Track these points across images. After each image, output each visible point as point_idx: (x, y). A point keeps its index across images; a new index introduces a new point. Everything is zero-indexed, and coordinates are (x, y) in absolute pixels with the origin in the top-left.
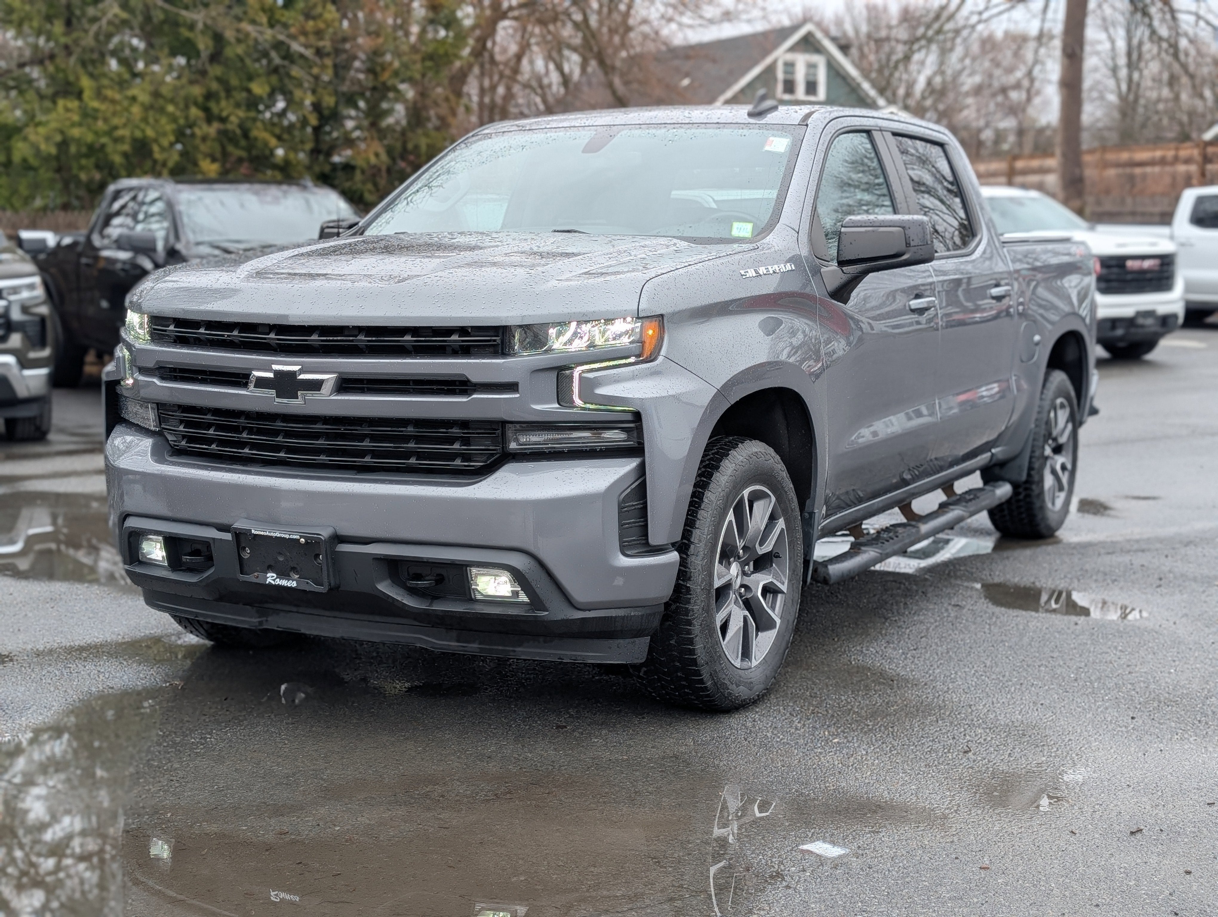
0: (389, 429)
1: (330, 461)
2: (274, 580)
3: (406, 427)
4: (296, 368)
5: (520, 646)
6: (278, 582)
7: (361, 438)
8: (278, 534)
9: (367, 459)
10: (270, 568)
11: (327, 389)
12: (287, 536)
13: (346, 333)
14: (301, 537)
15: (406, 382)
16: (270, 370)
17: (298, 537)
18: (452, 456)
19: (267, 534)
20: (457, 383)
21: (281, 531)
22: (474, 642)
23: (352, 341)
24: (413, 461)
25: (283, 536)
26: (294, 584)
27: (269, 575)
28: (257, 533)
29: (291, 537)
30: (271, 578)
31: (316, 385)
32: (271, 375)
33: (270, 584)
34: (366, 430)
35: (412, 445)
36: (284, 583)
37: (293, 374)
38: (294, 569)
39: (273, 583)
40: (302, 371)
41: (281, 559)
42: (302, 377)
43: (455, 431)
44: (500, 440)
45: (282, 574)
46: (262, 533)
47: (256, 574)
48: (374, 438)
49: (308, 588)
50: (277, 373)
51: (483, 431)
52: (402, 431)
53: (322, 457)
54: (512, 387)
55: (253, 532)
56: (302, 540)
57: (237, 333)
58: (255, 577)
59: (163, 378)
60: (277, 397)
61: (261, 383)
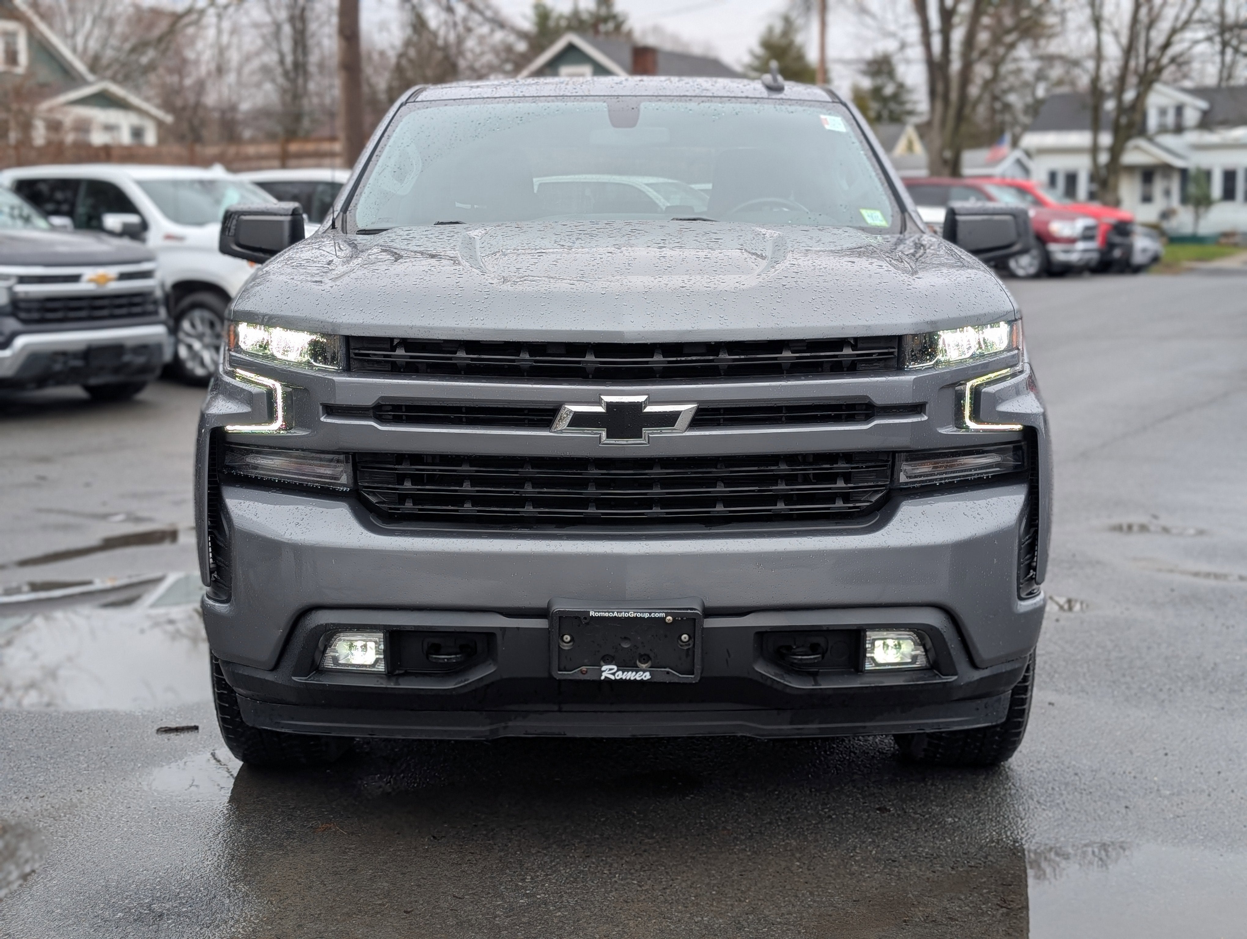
0: (756, 468)
1: (667, 513)
2: (614, 674)
3: (777, 465)
4: (641, 399)
5: (871, 720)
6: (620, 675)
7: (712, 482)
8: (632, 614)
9: (720, 508)
10: (609, 659)
11: (683, 422)
12: (646, 615)
13: (686, 351)
14: (667, 614)
15: (777, 409)
16: (599, 402)
17: (663, 615)
18: (831, 498)
19: (615, 614)
20: (844, 408)
21: (636, 610)
22: (812, 722)
23: (712, 361)
24: (781, 506)
25: (639, 615)
26: (647, 676)
27: (604, 668)
28: (598, 615)
29: (652, 615)
30: (609, 671)
31: (670, 419)
32: (600, 409)
33: (607, 680)
34: (723, 472)
35: (782, 487)
36: (630, 675)
37: (638, 406)
38: (642, 658)
39: (612, 677)
40: (649, 402)
41: (626, 645)
42: (649, 409)
43: (842, 466)
44: (889, 473)
45: (624, 666)
46: (607, 615)
47: (584, 668)
48: (729, 482)
49: (667, 679)
50: (609, 405)
51: (873, 464)
52: (772, 471)
53: (655, 510)
54: (917, 408)
55: (592, 613)
56: (669, 618)
57: (527, 357)
58: (581, 672)
59: (381, 419)
60: (608, 437)
61: (579, 420)
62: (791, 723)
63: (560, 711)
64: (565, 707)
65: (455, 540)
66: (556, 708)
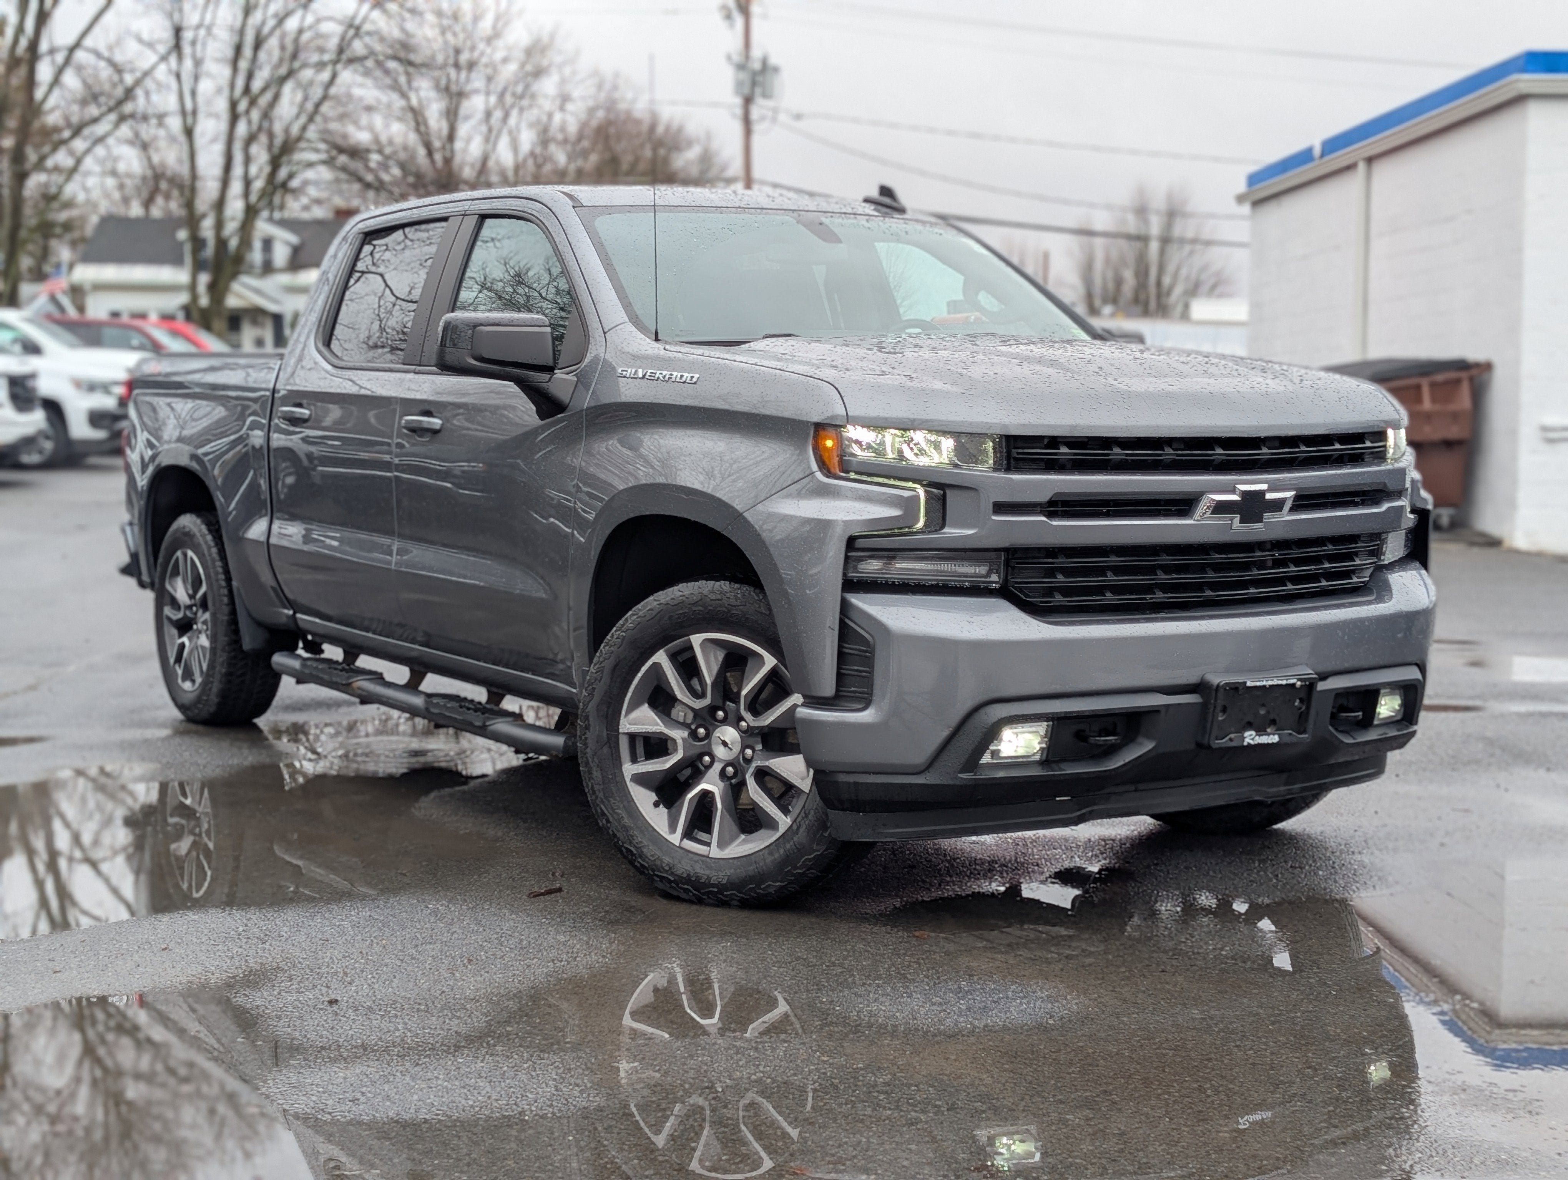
2: (1253, 739)
4: (1264, 487)
6: (1257, 740)
8: (1274, 682)
10: (1249, 726)
11: (1288, 505)
12: (1284, 682)
14: (1298, 680)
16: (1233, 491)
17: (1295, 681)
19: (1264, 683)
21: (1279, 678)
25: (1280, 682)
26: (1275, 739)
27: (1247, 734)
28: (1253, 684)
29: (1288, 682)
30: (1251, 738)
31: (1277, 505)
32: (1235, 497)
33: (1249, 745)
34: (1296, 553)
36: (1264, 740)
37: (1262, 493)
38: (1273, 722)
39: (1252, 742)
40: (1270, 490)
41: (1264, 712)
42: (1269, 496)
44: (1377, 551)
45: (1261, 731)
46: (1258, 684)
47: (1232, 736)
49: (1289, 740)
50: (1245, 494)
55: (1249, 684)
56: (1299, 683)
57: (1171, 451)
58: (1231, 740)
59: (1051, 515)
60: (1242, 521)
61: (1221, 508)
62: (1285, 785)
63: (1136, 790)
64: (1141, 786)
65: (1132, 625)
66: (1132, 788)
